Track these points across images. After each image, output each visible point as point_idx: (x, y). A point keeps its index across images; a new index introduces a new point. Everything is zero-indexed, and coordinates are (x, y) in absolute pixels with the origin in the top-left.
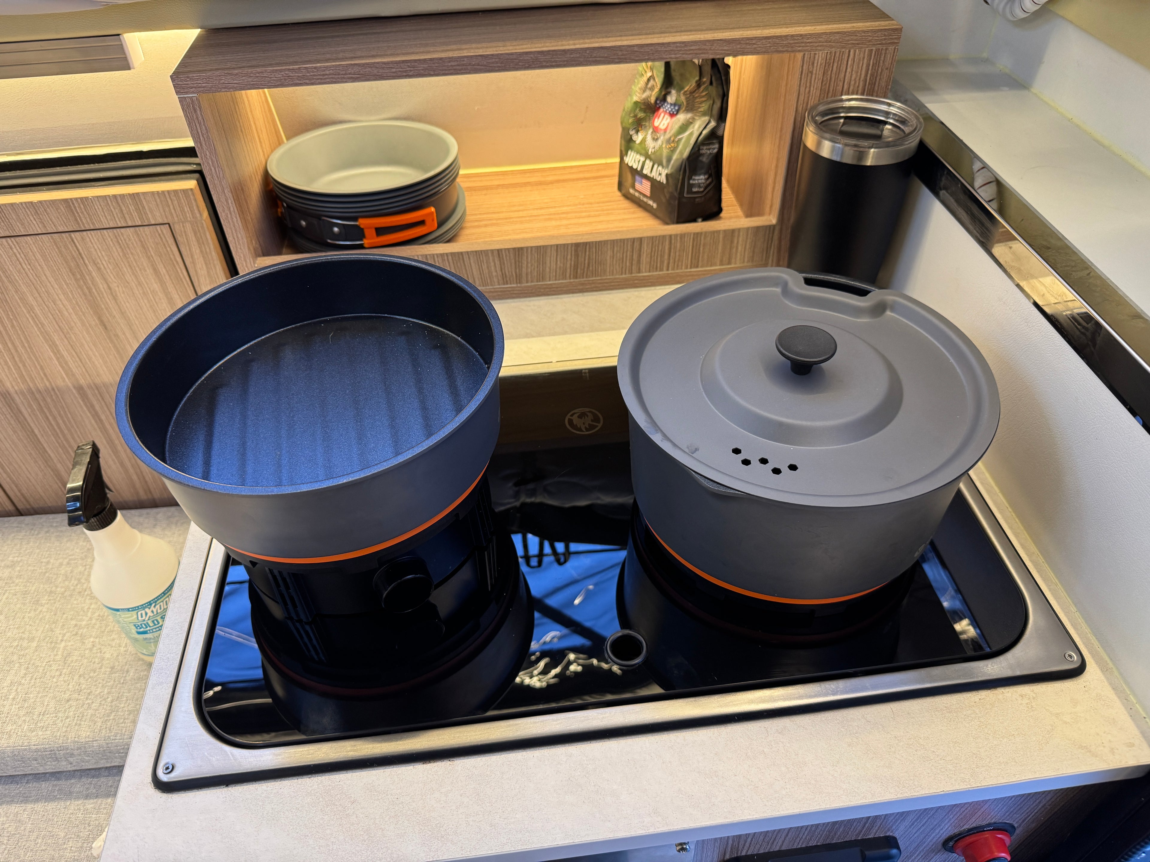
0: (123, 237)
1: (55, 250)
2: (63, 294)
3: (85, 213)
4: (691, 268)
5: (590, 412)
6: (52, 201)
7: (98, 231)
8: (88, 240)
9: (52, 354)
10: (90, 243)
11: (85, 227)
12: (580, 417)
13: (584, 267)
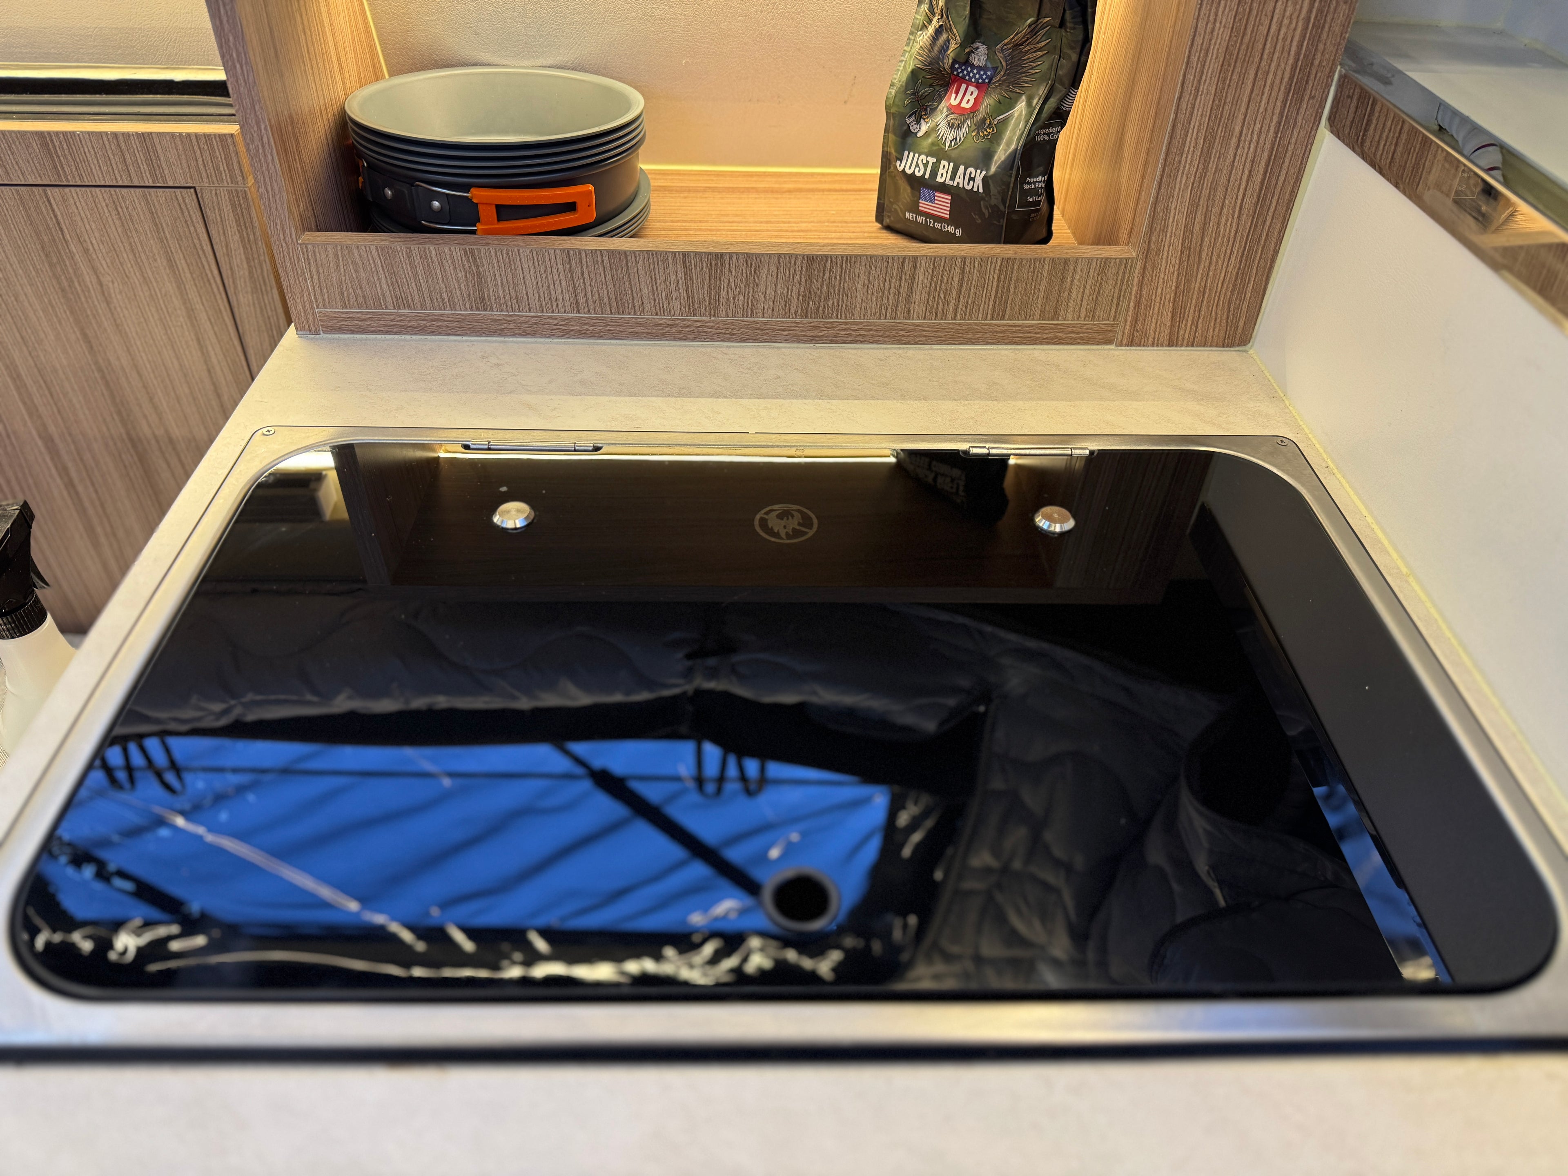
0: (125, 202)
1: (20, 212)
2: (30, 285)
3: (70, 158)
4: (992, 319)
5: (799, 511)
6: (19, 132)
7: (88, 189)
8: (72, 201)
9: (8, 379)
10: (74, 207)
11: (68, 180)
12: (780, 516)
13: (820, 298)
